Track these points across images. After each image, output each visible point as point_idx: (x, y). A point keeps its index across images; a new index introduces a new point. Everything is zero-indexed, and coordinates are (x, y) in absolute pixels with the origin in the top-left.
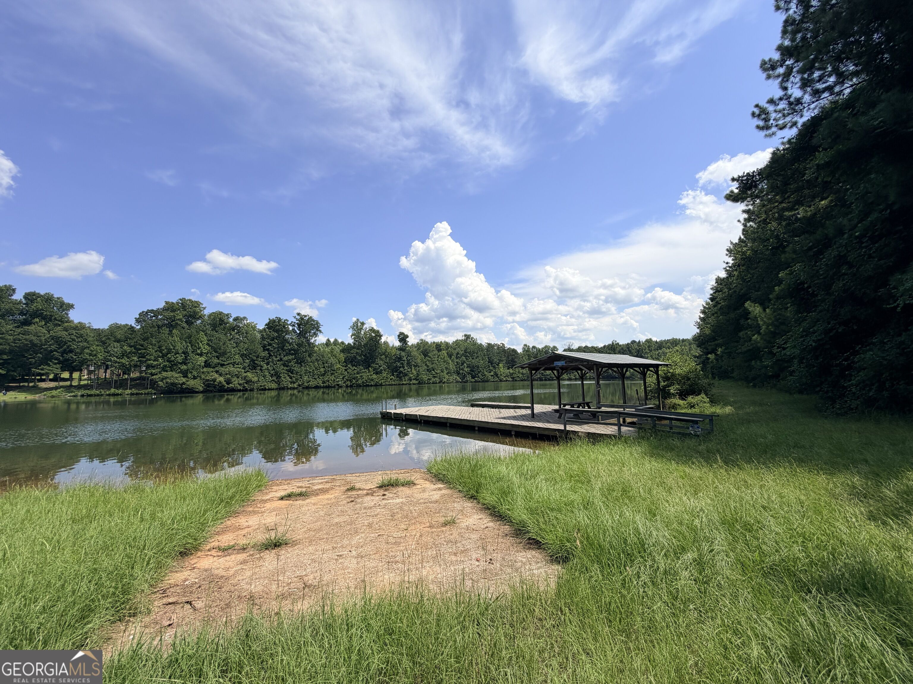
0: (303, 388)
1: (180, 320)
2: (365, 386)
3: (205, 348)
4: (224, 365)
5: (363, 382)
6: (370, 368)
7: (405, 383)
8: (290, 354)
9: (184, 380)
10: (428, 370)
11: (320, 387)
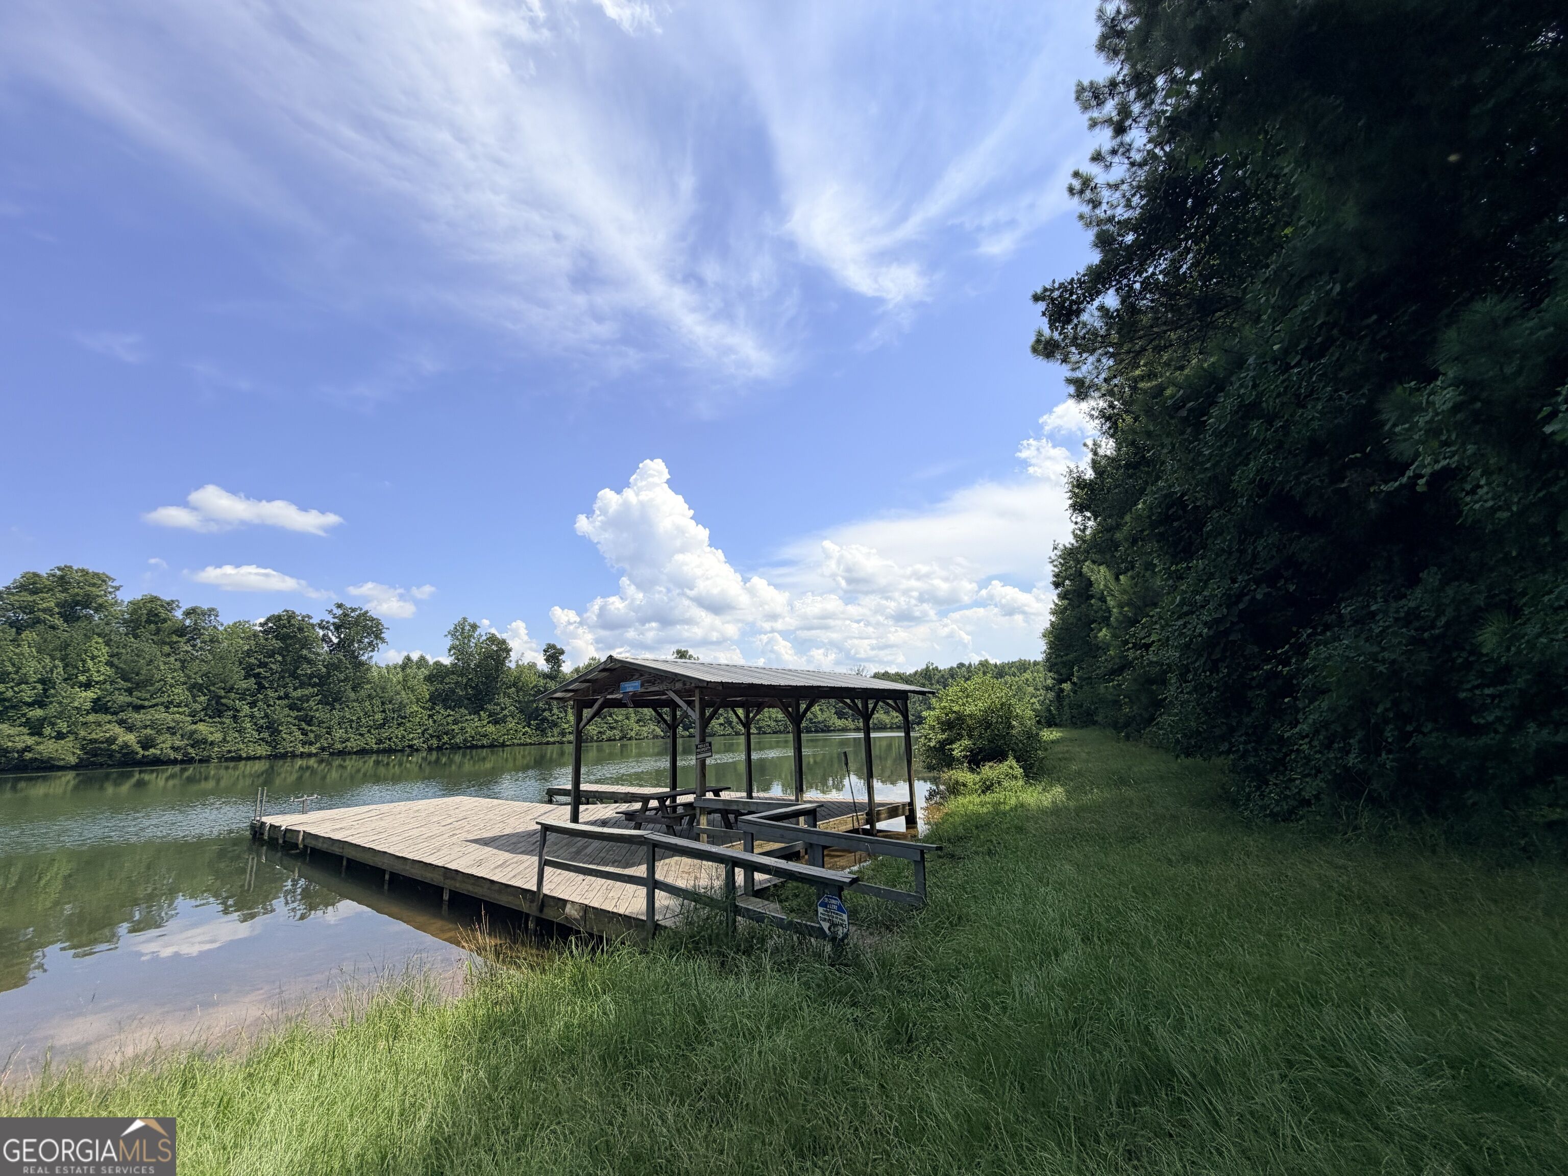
0: (332, 754)
1: (46, 610)
2: (469, 747)
3: (100, 671)
5: (465, 740)
6: (482, 713)
7: (552, 740)
8: (309, 685)
9: (31, 741)
11: (370, 752)
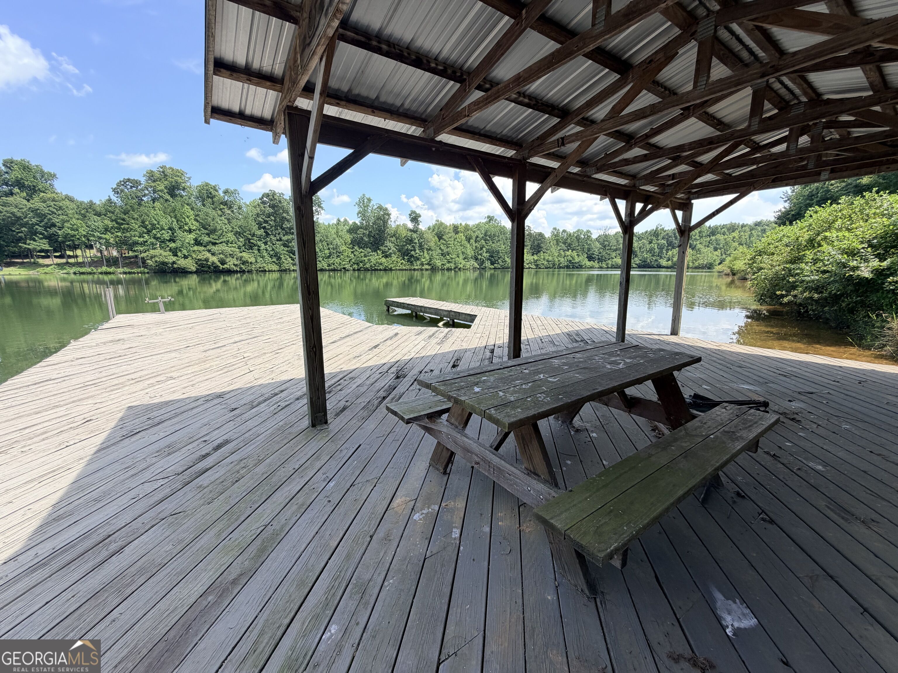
1: (161, 191)
2: (374, 270)
3: (193, 224)
4: (217, 244)
5: (371, 266)
6: (378, 251)
7: (416, 268)
8: (290, 233)
9: (174, 259)
10: (442, 254)
11: (325, 270)
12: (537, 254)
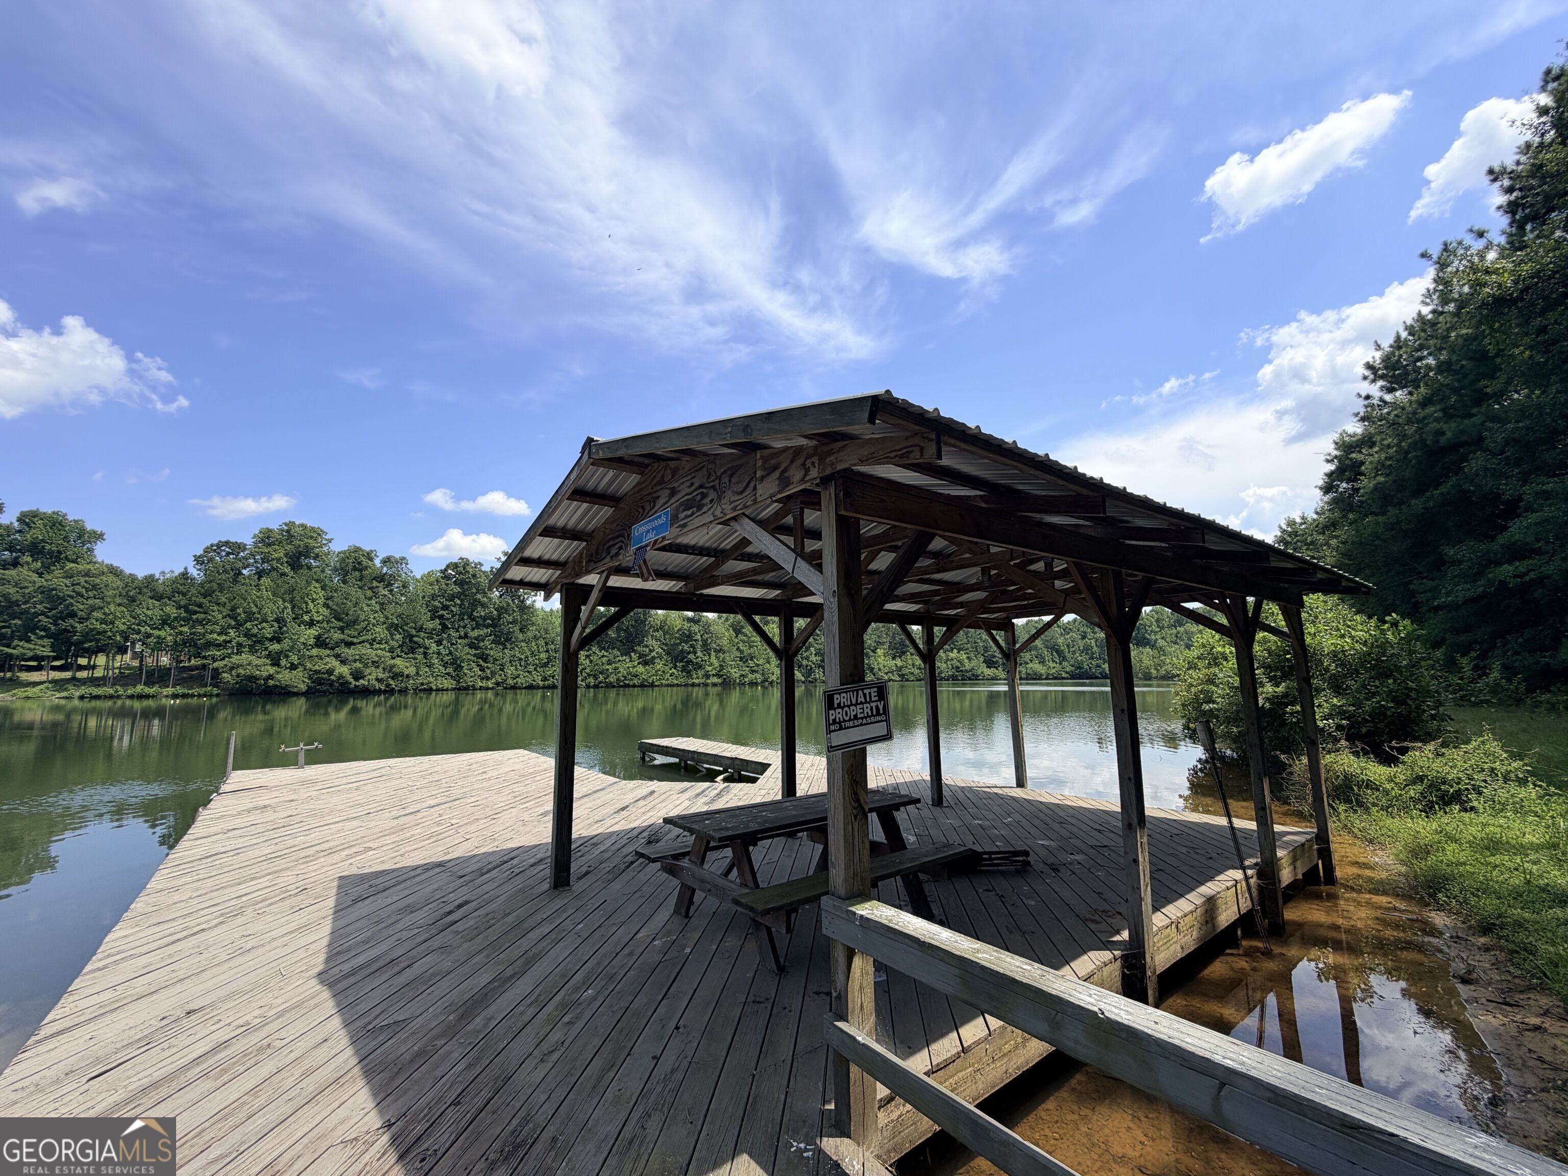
0: (506, 688)
1: (278, 560)
2: (623, 686)
3: (320, 612)
4: (352, 644)
6: (632, 654)
8: (484, 626)
9: (272, 670)
11: (538, 687)
12: (900, 657)
